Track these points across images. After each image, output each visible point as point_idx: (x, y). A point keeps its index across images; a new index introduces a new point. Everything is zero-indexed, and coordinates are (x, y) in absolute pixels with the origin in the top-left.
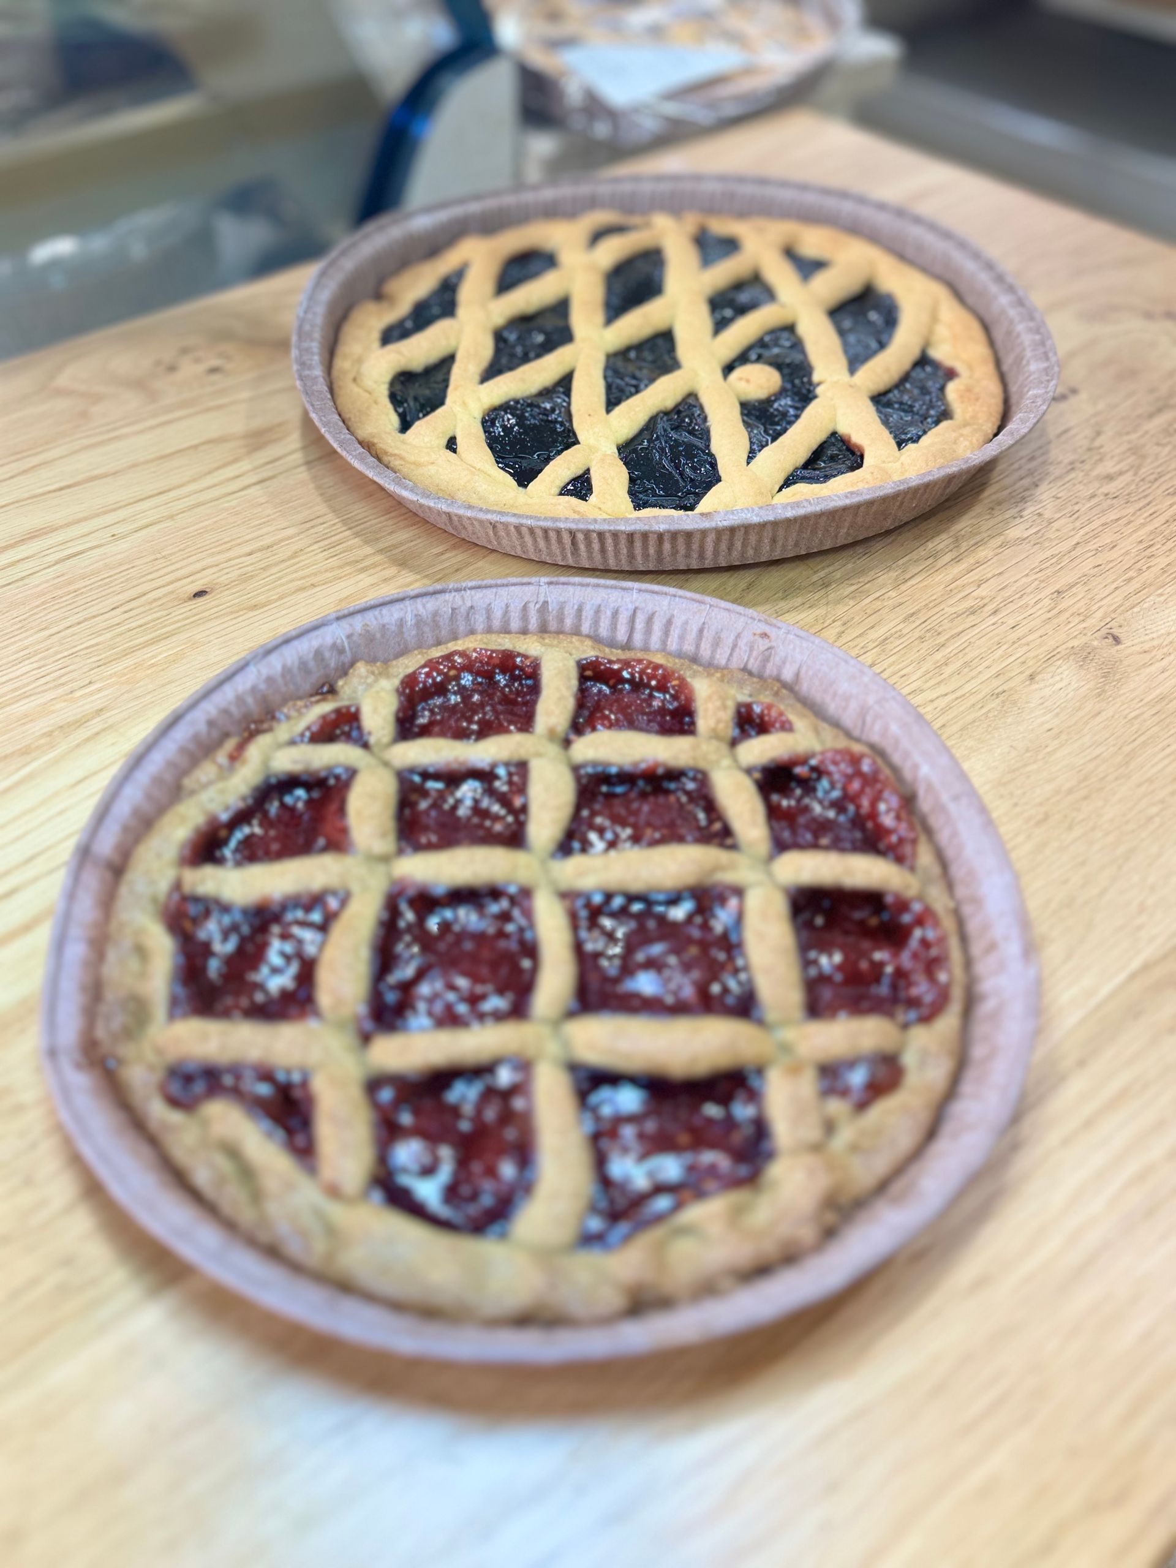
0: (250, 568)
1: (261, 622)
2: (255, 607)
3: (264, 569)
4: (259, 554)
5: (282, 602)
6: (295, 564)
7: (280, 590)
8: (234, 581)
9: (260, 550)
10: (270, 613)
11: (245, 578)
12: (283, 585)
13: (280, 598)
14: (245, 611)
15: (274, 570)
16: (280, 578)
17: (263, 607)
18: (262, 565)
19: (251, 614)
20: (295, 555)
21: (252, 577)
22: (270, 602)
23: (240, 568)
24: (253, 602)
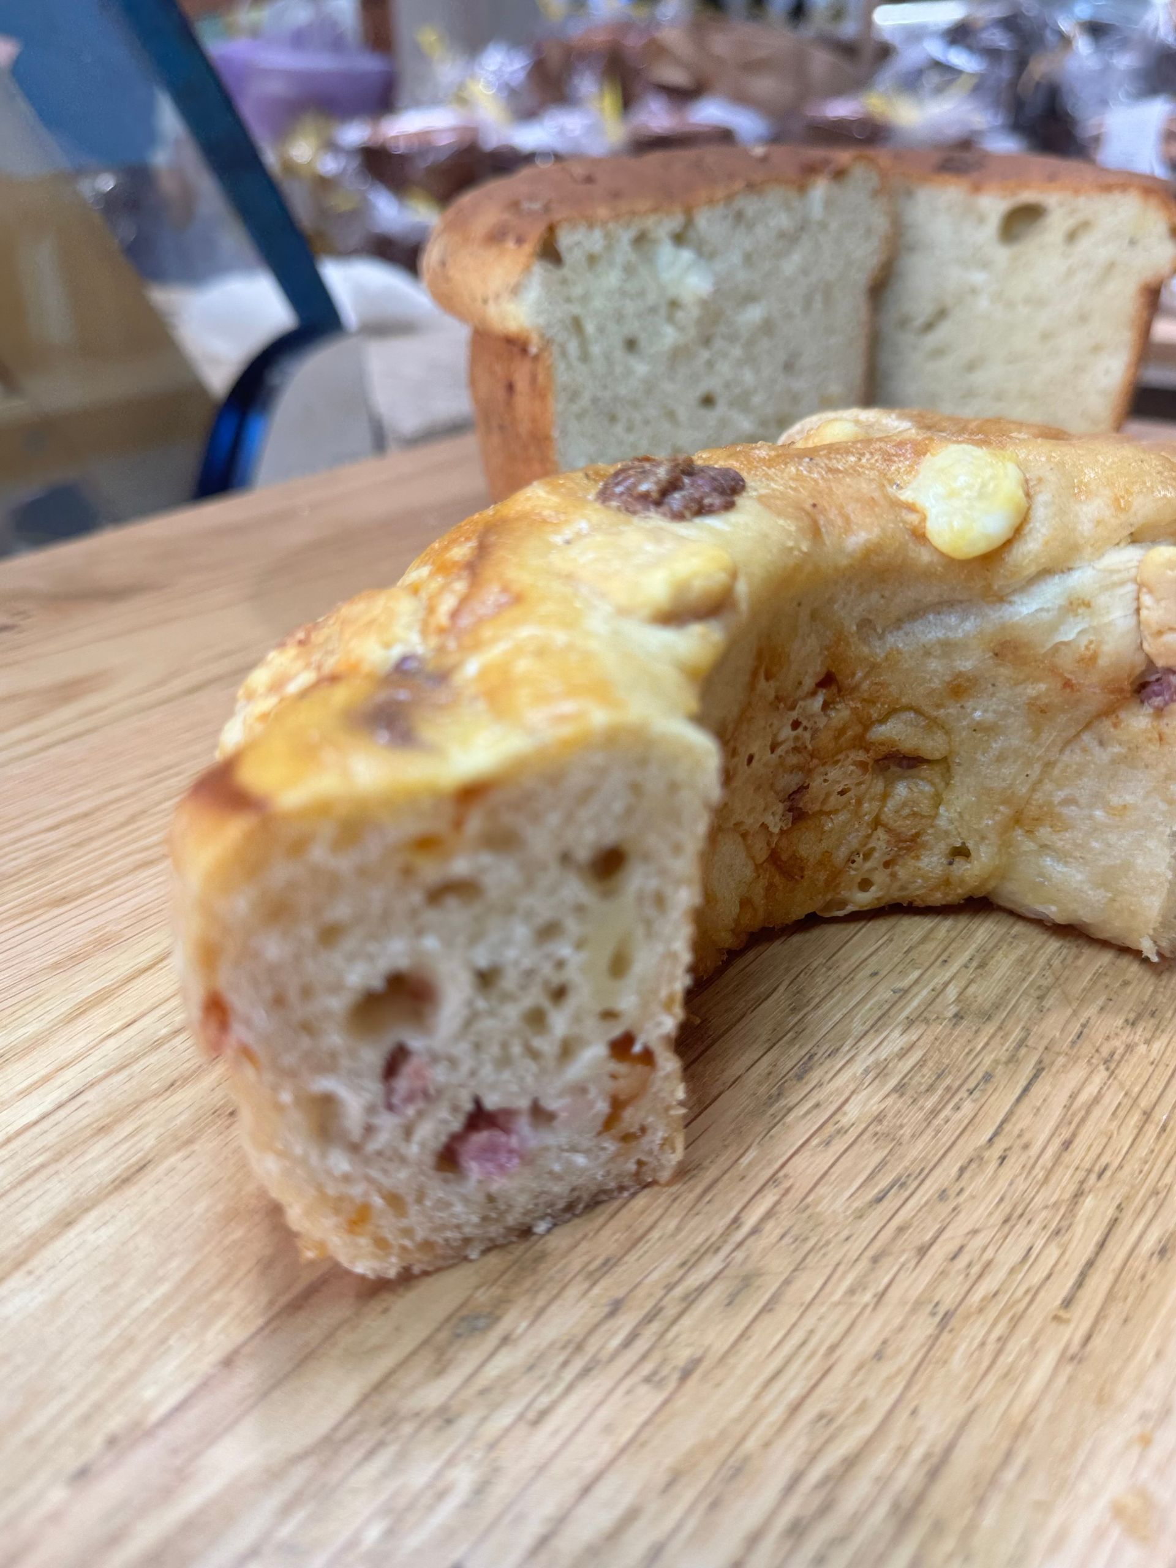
0: (54, 847)
1: (74, 921)
2: (63, 900)
3: (80, 845)
4: (70, 828)
5: (111, 887)
6: (131, 832)
7: (108, 870)
8: (26, 868)
9: (72, 820)
10: (85, 908)
11: (44, 862)
12: (108, 864)
13: (109, 881)
14: (46, 909)
15: (95, 844)
16: (107, 854)
17: (76, 899)
18: (75, 839)
19: (56, 911)
20: (132, 819)
21: (58, 859)
22: (91, 890)
23: (37, 849)
24: (61, 892)
